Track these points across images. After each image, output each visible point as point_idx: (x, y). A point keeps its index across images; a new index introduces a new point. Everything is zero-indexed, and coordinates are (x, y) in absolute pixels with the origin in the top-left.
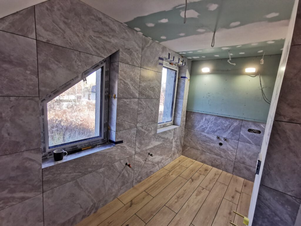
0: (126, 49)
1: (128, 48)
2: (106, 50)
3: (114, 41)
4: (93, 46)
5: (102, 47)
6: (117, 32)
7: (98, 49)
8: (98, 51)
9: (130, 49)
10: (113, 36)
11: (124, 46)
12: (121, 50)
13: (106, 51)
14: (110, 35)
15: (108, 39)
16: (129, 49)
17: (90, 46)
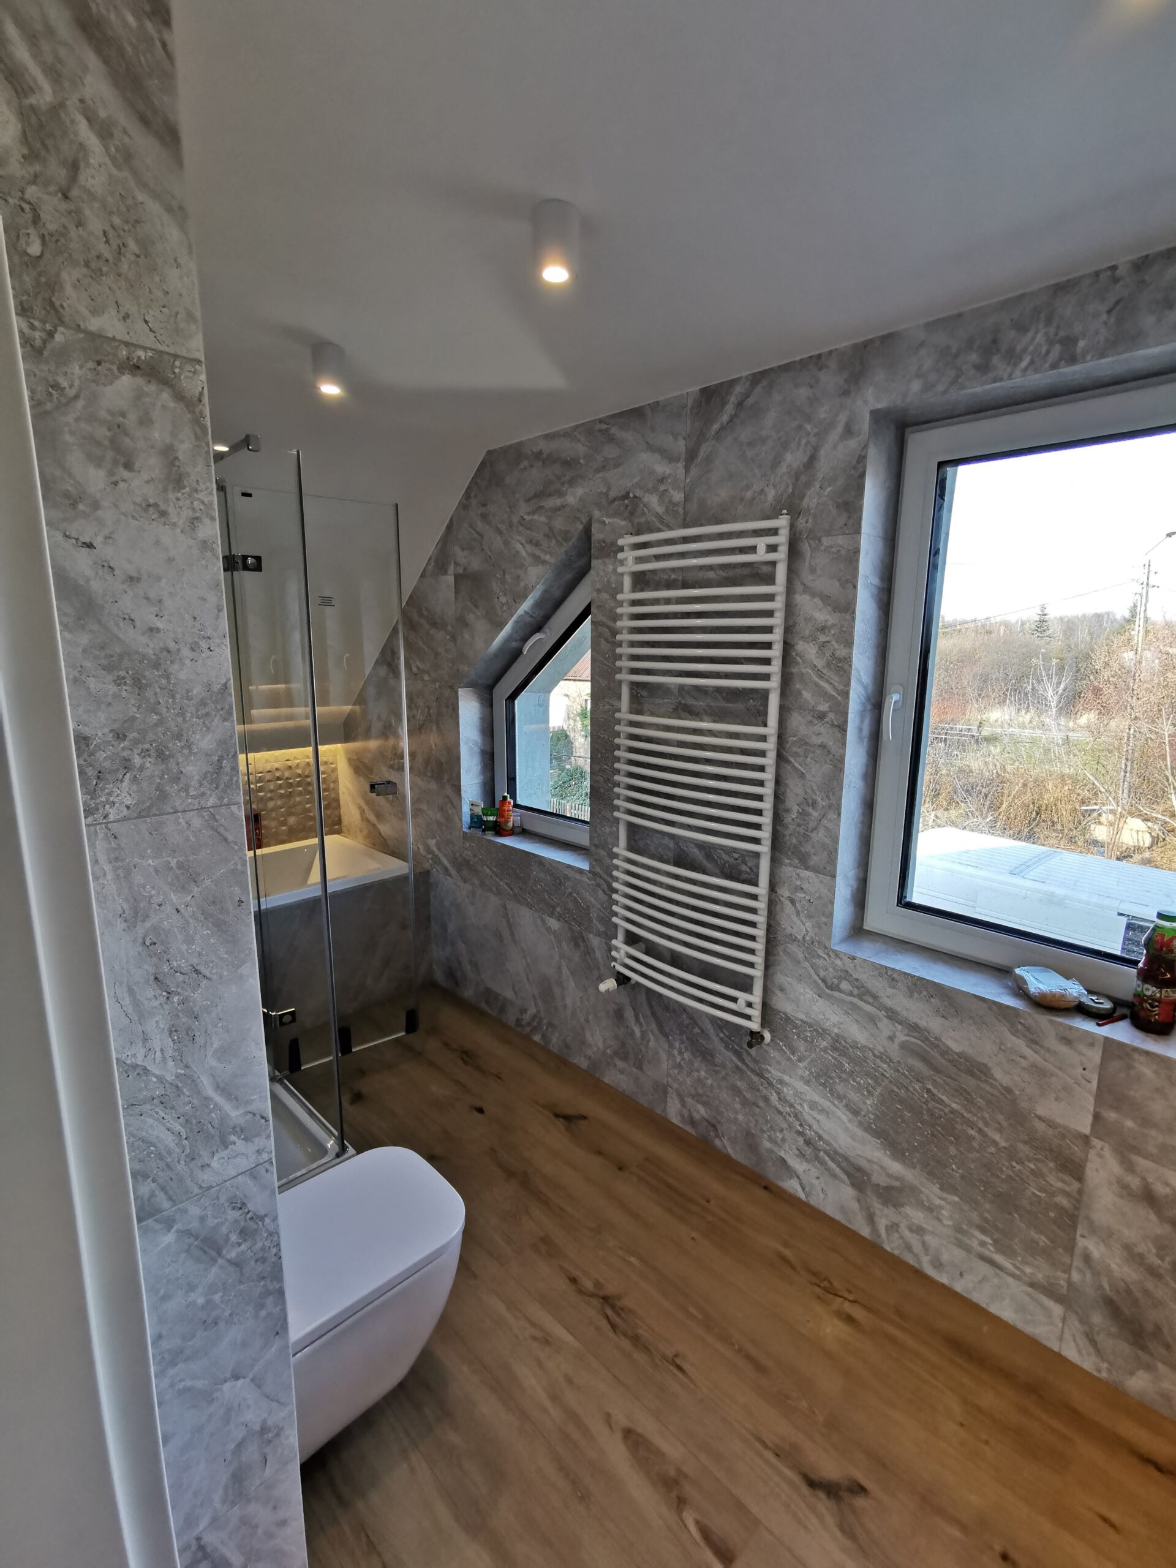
0: (615, 499)
1: (623, 493)
2: (555, 537)
3: (574, 496)
4: (527, 543)
5: (546, 535)
6: (582, 461)
7: (537, 544)
8: (538, 553)
9: (628, 493)
10: (572, 483)
11: (607, 494)
12: (597, 513)
13: (554, 542)
14: (563, 484)
15: (558, 502)
16: (626, 496)
17: (521, 546)
